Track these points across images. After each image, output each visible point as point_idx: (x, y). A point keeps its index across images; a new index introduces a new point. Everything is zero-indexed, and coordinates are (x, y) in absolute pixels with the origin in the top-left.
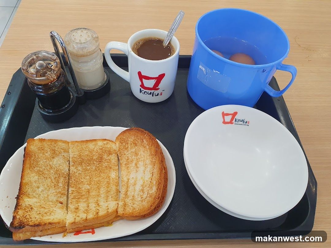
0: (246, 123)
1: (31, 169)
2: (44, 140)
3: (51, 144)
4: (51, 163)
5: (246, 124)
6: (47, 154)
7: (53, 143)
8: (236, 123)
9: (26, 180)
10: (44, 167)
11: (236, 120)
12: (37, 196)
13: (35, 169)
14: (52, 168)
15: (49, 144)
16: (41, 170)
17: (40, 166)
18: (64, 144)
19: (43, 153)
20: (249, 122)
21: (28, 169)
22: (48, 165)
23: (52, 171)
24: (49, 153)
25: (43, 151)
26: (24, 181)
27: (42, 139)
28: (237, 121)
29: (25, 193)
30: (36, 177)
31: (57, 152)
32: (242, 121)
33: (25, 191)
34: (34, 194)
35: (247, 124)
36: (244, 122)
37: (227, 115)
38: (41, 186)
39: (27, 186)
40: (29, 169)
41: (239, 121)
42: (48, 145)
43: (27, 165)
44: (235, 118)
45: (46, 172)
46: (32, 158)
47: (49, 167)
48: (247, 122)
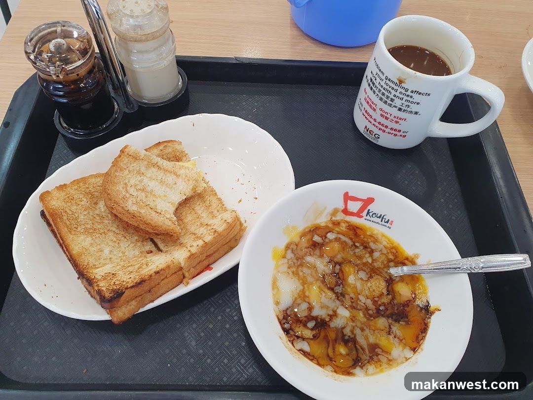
0: (387, 222)
1: (73, 233)
2: (65, 185)
3: (80, 187)
4: (97, 212)
5: (386, 224)
6: (83, 203)
7: (81, 184)
8: (368, 217)
9: (75, 249)
10: (91, 222)
11: (368, 213)
12: (108, 261)
13: (79, 229)
14: (104, 218)
15: (76, 187)
16: (89, 226)
17: (83, 223)
18: (99, 179)
19: (76, 203)
20: (392, 221)
21: (69, 235)
22: (95, 216)
23: (107, 222)
24: (85, 200)
25: (73, 202)
26: (74, 252)
27: (60, 185)
28: (371, 214)
29: (88, 266)
30: (89, 239)
31: (96, 193)
32: (380, 217)
33: (86, 264)
34: (102, 261)
35: (388, 225)
36: (384, 220)
37: (354, 199)
38: (104, 246)
39: (83, 257)
40: (70, 232)
41: (374, 216)
42: (75, 190)
43: (64, 231)
44: (368, 208)
45: (99, 227)
46: (65, 218)
47: (98, 218)
48: (390, 222)
